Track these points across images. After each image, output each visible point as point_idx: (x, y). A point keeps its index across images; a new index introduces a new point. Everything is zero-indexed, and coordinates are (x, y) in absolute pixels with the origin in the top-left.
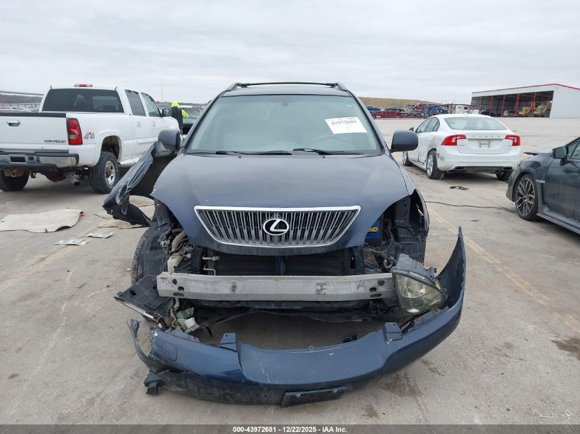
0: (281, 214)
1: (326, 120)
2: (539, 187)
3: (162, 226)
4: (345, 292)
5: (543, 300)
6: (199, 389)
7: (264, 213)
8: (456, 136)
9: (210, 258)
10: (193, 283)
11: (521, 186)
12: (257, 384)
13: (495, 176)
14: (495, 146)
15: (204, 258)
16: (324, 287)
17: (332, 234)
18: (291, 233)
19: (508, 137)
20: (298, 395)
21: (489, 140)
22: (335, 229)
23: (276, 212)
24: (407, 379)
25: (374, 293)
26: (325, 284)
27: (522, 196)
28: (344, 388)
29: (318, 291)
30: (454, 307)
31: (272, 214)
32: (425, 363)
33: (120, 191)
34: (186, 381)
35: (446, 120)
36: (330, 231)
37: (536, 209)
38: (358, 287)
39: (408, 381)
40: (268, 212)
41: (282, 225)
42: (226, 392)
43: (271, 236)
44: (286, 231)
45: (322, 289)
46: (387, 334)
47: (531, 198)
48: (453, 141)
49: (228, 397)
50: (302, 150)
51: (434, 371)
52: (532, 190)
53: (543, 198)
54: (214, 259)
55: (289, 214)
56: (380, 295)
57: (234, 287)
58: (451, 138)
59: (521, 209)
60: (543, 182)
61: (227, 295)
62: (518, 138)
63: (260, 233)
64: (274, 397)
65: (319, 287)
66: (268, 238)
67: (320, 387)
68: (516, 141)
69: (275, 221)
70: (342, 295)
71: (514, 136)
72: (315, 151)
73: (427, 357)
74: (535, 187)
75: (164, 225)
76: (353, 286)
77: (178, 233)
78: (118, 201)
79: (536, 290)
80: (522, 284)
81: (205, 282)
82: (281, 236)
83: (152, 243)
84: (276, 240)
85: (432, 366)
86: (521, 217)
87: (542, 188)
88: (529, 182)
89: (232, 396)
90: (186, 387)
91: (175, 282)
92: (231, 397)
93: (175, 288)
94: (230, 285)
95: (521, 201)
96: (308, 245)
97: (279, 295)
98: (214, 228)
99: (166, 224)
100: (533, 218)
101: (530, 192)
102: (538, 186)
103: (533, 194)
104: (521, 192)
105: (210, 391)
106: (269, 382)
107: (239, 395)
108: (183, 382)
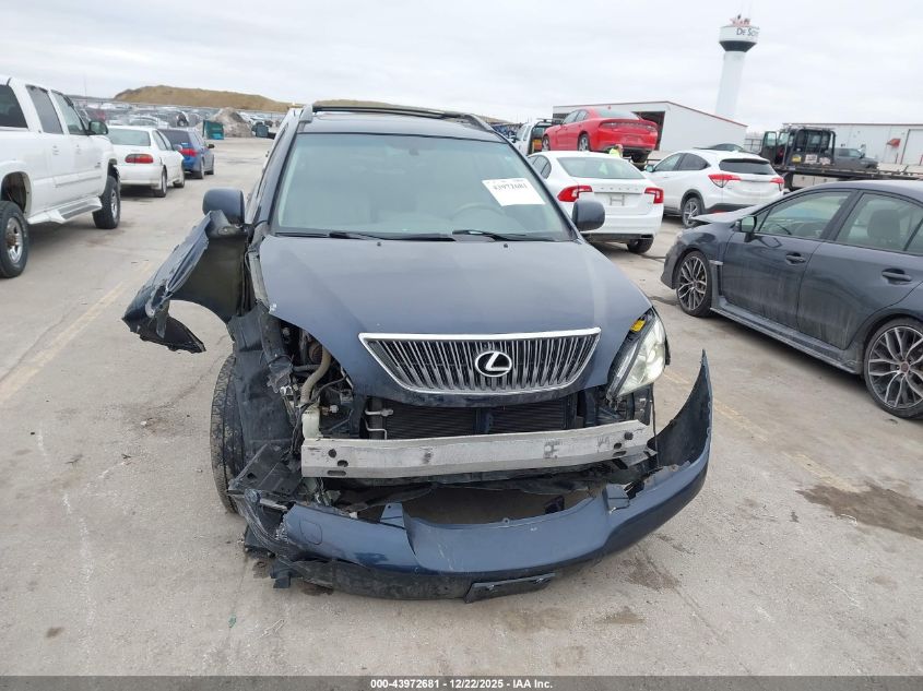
0: (497, 344)
1: (485, 182)
2: (714, 271)
3: (274, 362)
4: (582, 453)
5: (762, 436)
6: (351, 583)
7: (472, 344)
8: (579, 187)
9: (378, 413)
10: (363, 454)
11: (685, 267)
12: (434, 573)
13: (625, 246)
14: (631, 203)
15: (370, 413)
16: (555, 447)
17: (569, 371)
18: (515, 373)
19: (648, 191)
20: (491, 586)
21: (624, 194)
22: (574, 362)
23: (491, 342)
24: (652, 564)
25: (619, 450)
26: (557, 443)
27: (687, 282)
28: (553, 575)
29: (546, 453)
30: (697, 462)
31: (485, 343)
32: (664, 538)
33: (153, 294)
34: (334, 572)
35: (560, 160)
36: (566, 367)
37: (708, 301)
38: (600, 444)
39: (655, 567)
40: (478, 342)
41: (501, 361)
42: (391, 585)
43: (486, 378)
44: (508, 369)
45: (553, 451)
46: (609, 501)
47: (700, 285)
48: (574, 195)
49: (393, 591)
50: (467, 232)
51: (679, 548)
52: (703, 273)
53: (719, 286)
54: (386, 413)
55: (509, 343)
56: (624, 452)
57: (428, 456)
58: (571, 190)
59: (685, 300)
60: (721, 263)
61: (416, 469)
62: (661, 192)
63: (471, 373)
64: (457, 589)
65: (549, 448)
66: (483, 381)
67: (520, 575)
68: (658, 197)
69: (491, 355)
70: (580, 458)
71: (656, 190)
72: (484, 234)
73: (663, 529)
74: (709, 271)
75: (277, 359)
76: (595, 443)
77: (311, 372)
78: (151, 312)
79: (748, 421)
80: (728, 412)
81: (383, 452)
82: (501, 378)
83: (251, 388)
84: (494, 383)
85: (675, 543)
86: (687, 312)
87: (719, 272)
88: (699, 263)
89: (399, 590)
90: (334, 579)
91: (332, 453)
92: (398, 592)
93: (332, 464)
94: (422, 454)
95: (686, 289)
96: (537, 389)
97: (493, 463)
98: (399, 368)
99: (279, 358)
100: (705, 313)
101: (700, 277)
102: (712, 269)
103: (704, 280)
104: (685, 276)
105: (368, 584)
106: (451, 569)
107: (409, 588)
108: (331, 574)
